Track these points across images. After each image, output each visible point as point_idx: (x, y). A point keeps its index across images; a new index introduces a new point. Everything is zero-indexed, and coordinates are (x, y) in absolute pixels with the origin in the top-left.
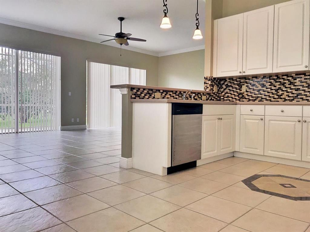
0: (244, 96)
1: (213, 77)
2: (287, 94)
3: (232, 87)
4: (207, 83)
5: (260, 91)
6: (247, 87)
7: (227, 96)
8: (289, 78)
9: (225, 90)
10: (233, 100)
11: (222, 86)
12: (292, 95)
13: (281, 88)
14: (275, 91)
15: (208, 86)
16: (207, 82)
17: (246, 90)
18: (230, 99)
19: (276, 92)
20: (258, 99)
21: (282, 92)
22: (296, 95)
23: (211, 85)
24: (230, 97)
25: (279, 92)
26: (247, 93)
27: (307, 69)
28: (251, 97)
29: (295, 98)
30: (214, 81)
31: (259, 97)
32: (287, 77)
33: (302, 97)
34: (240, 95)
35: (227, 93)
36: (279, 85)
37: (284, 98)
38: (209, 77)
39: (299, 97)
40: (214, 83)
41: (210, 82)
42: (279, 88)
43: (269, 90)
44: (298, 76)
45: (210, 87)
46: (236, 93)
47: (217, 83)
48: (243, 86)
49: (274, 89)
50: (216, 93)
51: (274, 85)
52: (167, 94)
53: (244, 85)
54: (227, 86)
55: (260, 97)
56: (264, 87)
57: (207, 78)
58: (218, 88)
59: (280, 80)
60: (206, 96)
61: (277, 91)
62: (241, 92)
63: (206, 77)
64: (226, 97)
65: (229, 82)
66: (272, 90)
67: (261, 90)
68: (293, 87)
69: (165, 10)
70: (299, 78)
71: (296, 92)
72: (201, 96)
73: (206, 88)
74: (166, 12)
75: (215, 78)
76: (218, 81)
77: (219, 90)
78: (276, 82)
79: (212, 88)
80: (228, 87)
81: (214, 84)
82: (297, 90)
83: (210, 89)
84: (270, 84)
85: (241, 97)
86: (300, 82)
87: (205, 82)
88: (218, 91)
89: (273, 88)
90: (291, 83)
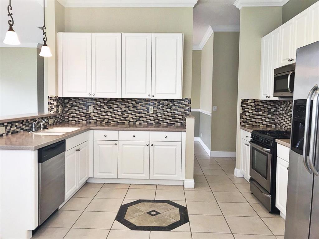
0: (91, 117)
1: (59, 96)
2: (131, 116)
3: (78, 107)
4: (52, 104)
5: (107, 113)
6: (94, 108)
7: (73, 116)
8: (132, 102)
9: (70, 109)
10: (80, 120)
11: (66, 105)
12: (135, 118)
13: (126, 110)
14: (121, 113)
15: (53, 107)
16: (52, 102)
17: (93, 111)
18: (76, 119)
19: (122, 115)
20: (105, 120)
21: (127, 115)
22: (138, 118)
23: (56, 105)
24: (75, 118)
25: (124, 115)
26: (94, 114)
27: (150, 98)
28: (98, 118)
29: (138, 121)
30: (59, 101)
31: (106, 118)
32: (131, 101)
33: (143, 119)
34: (87, 115)
35: (72, 113)
36: (124, 108)
37: (129, 120)
38: (54, 97)
39: (141, 119)
40: (59, 102)
41: (55, 103)
42: (124, 110)
43: (116, 112)
44: (140, 101)
45: (56, 108)
46: (82, 114)
47: (62, 102)
48: (89, 106)
49: (120, 112)
50: (61, 114)
51: (120, 107)
52: (13, 126)
53: (91, 105)
54: (72, 105)
55: (108, 118)
56: (110, 109)
57: (52, 98)
58: (63, 108)
59: (125, 104)
60: (52, 119)
61: (123, 113)
62: (88, 112)
63: (50, 97)
64: (71, 118)
65: (74, 101)
66: (119, 112)
67: (107, 111)
68: (136, 111)
69: (11, 21)
70: (141, 102)
71: (138, 115)
72: (48, 121)
73: (51, 109)
74: (11, 24)
75: (60, 98)
76: (63, 100)
77: (63, 109)
78: (122, 105)
79: (57, 108)
80: (72, 107)
81: (59, 104)
82: (139, 113)
83: (56, 110)
84: (116, 106)
85: (88, 118)
86: (141, 106)
87: (49, 102)
88: (63, 111)
89: (119, 110)
90: (134, 107)
